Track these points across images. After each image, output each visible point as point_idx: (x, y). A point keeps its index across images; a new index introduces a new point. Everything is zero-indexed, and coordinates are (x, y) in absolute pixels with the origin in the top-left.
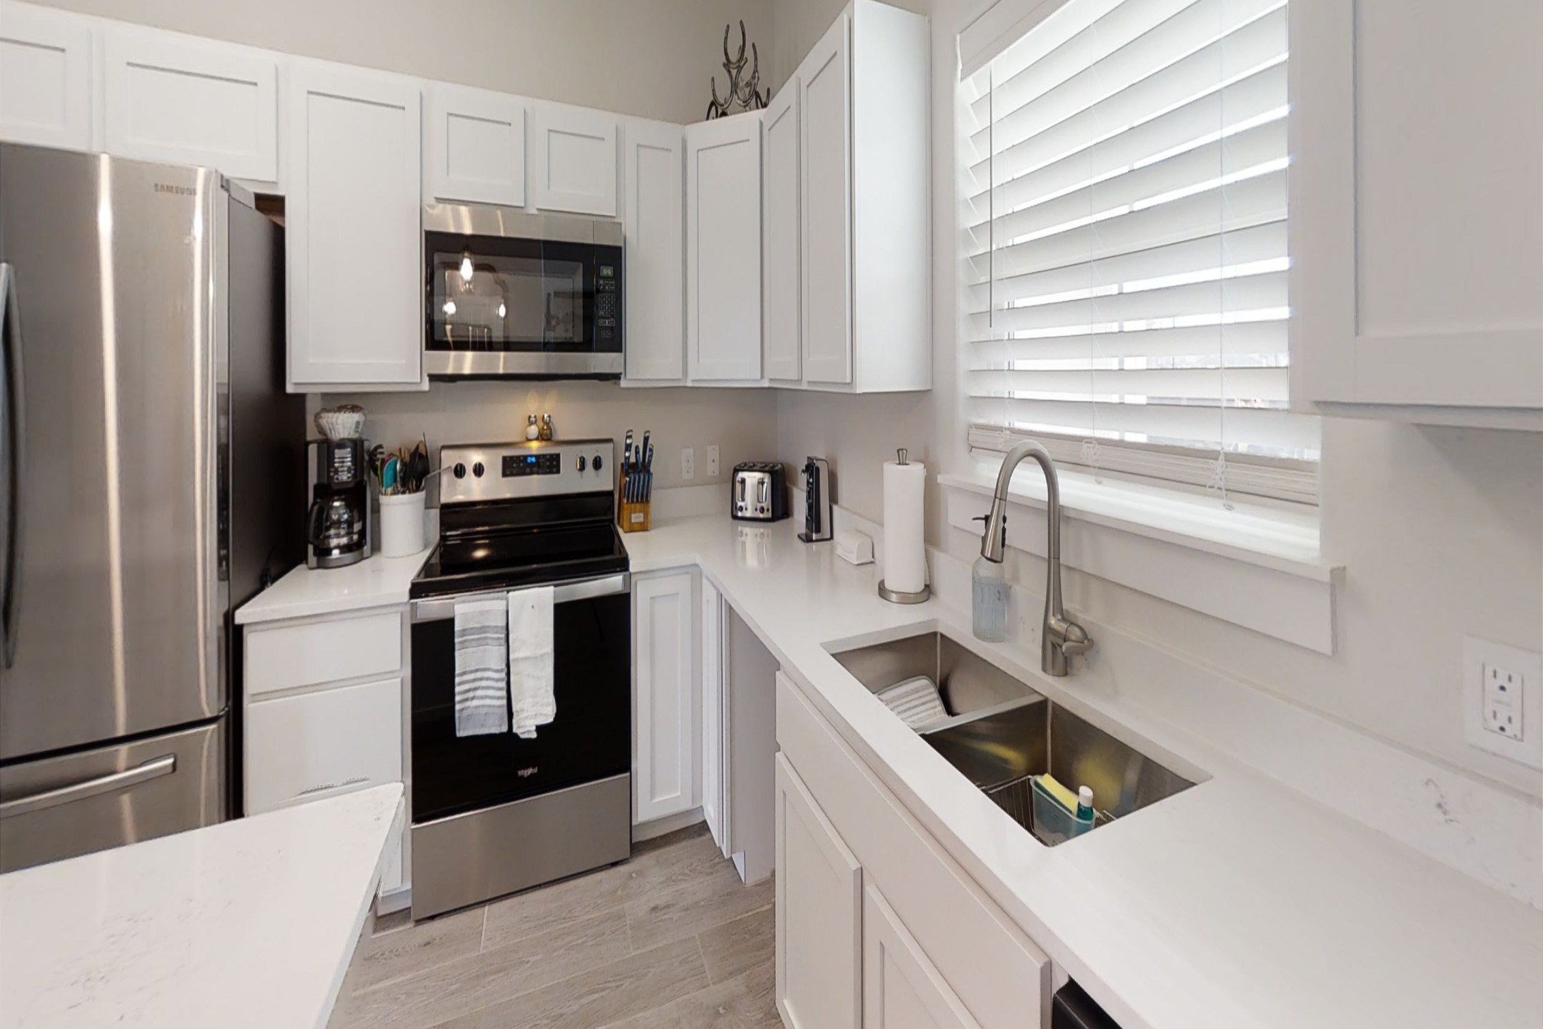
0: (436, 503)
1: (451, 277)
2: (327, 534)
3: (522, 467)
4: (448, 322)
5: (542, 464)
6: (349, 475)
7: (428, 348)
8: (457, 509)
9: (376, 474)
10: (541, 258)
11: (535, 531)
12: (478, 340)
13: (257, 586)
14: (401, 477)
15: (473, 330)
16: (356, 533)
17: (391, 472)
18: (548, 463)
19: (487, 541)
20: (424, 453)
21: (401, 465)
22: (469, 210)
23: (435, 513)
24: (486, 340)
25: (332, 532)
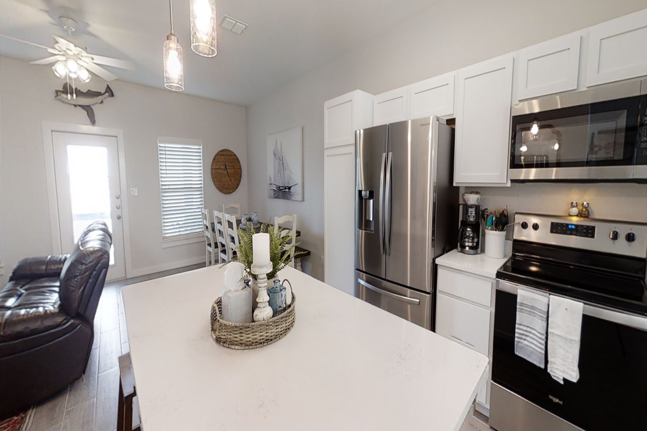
0: (511, 238)
1: (525, 135)
2: (465, 240)
3: (564, 230)
4: (522, 155)
5: (580, 230)
6: (474, 219)
7: (511, 168)
8: (522, 243)
9: (484, 220)
10: (588, 114)
11: (571, 267)
12: (539, 162)
13: (442, 253)
14: (495, 223)
15: (536, 158)
16: (475, 243)
17: (491, 221)
18: (585, 231)
19: (538, 264)
20: (506, 214)
21: (495, 218)
22: (538, 101)
23: (510, 243)
24: (544, 162)
25: (466, 240)
